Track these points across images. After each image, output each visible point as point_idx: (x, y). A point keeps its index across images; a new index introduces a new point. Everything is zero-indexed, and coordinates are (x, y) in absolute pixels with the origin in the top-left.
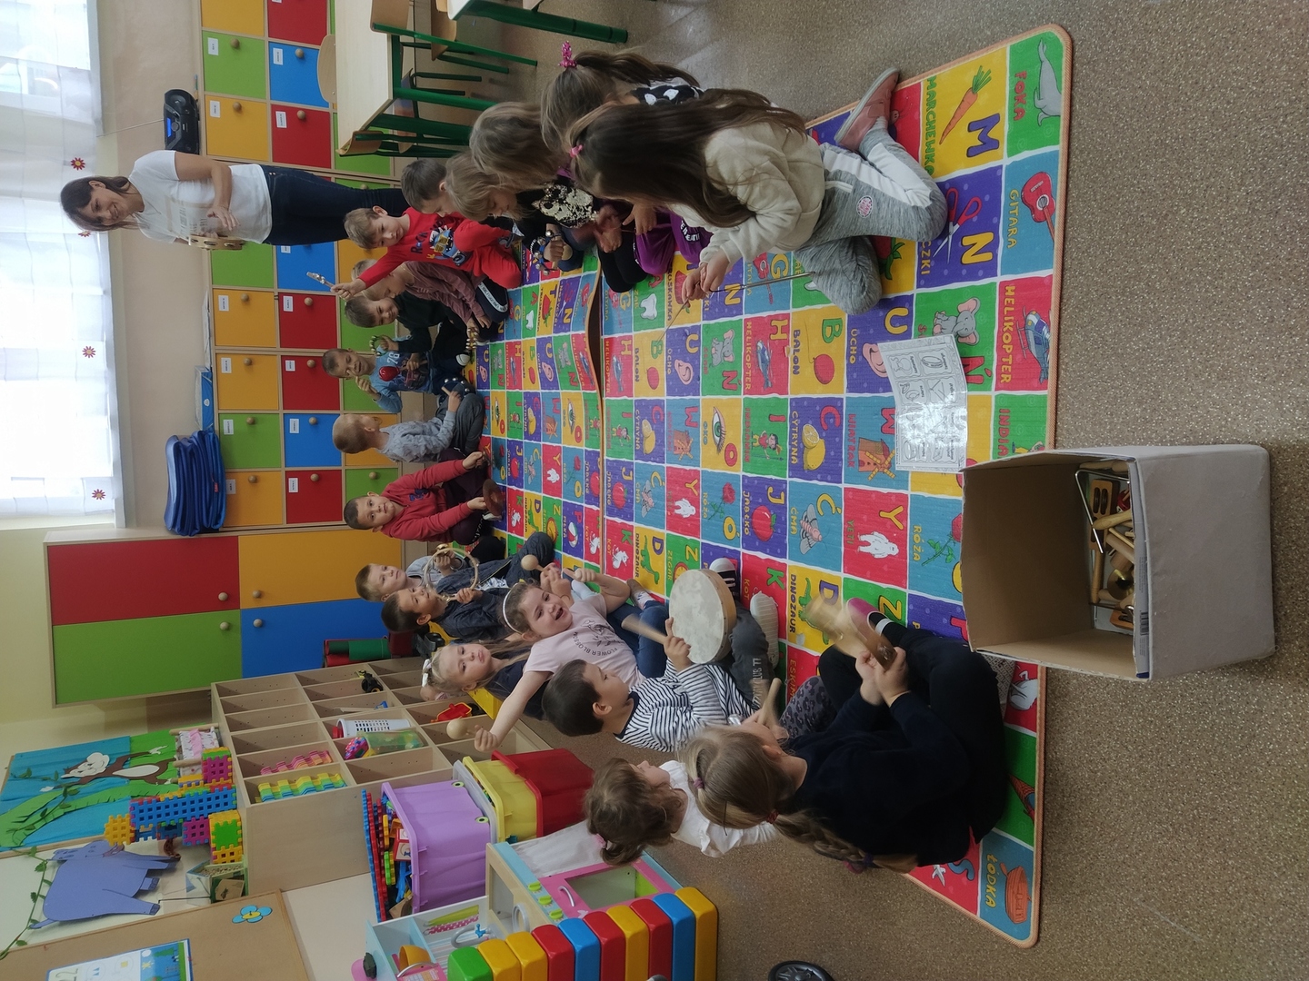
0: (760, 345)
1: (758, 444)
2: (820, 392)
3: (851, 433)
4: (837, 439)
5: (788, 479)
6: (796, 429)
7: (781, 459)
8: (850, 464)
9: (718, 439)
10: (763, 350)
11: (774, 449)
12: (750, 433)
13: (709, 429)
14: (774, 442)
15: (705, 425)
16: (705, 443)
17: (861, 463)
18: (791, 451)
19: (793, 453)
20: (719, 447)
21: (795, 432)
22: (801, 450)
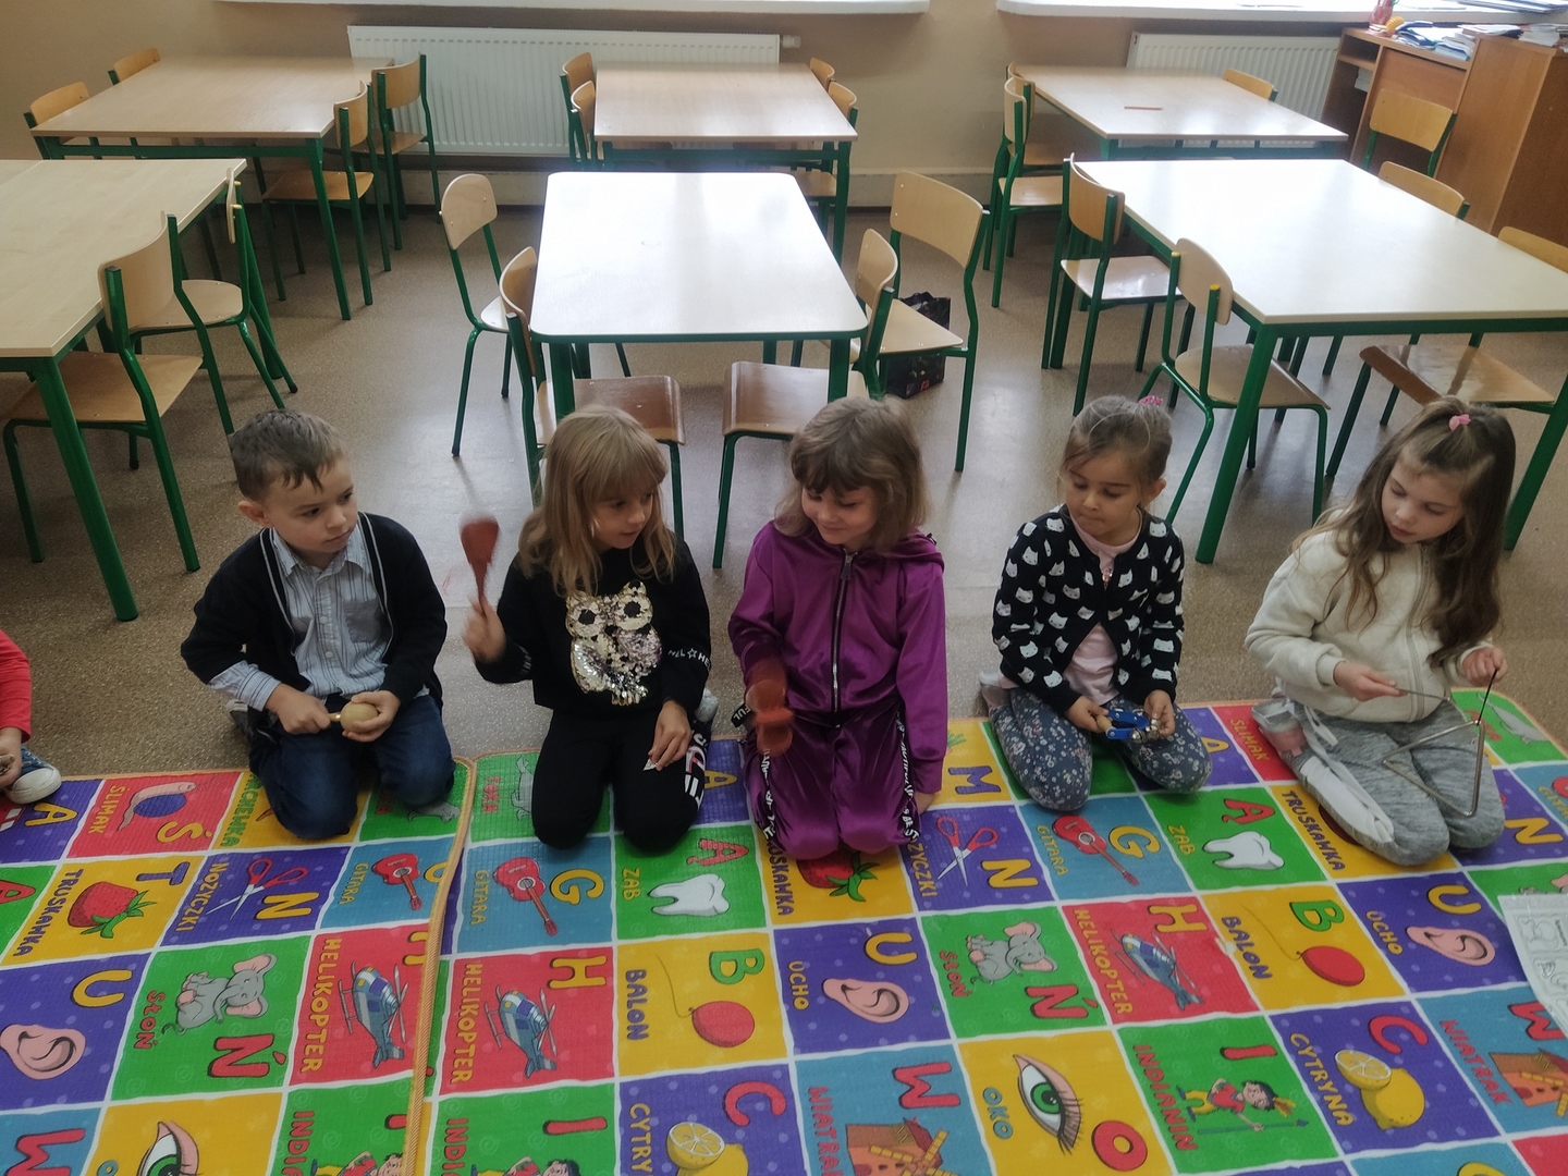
0: (1132, 941)
1: (1208, 1106)
2: (1342, 999)
3: (1466, 1051)
4: (1439, 1064)
5: (1348, 1159)
6: (1318, 1063)
7: (1301, 1123)
8: (1497, 1099)
9: (1055, 1120)
10: (1145, 951)
11: (1270, 1107)
12: (1173, 1092)
13: (1012, 1102)
14: (1263, 1095)
15: (991, 1096)
16: (1002, 1130)
17: (1523, 1093)
18: (1323, 1104)
19: (1332, 1106)
20: (1065, 1137)
21: (1316, 1068)
22: (1355, 1098)
